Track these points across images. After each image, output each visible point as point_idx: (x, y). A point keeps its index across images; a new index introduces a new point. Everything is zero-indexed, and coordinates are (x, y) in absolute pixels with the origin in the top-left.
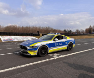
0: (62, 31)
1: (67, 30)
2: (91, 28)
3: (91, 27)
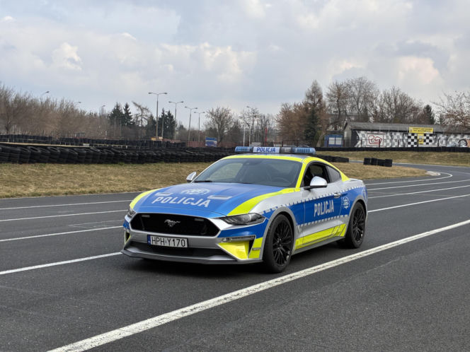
0: (92, 118)
1: (133, 111)
2: (322, 107)
3: (315, 93)
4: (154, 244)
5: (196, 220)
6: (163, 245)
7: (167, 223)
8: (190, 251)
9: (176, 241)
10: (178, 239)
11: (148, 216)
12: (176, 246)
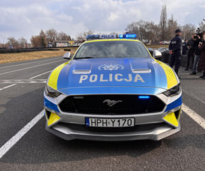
4: (94, 125)
5: (140, 97)
6: (105, 125)
7: (106, 103)
8: (137, 128)
9: (122, 122)
10: (124, 119)
11: (82, 98)
12: (121, 126)
